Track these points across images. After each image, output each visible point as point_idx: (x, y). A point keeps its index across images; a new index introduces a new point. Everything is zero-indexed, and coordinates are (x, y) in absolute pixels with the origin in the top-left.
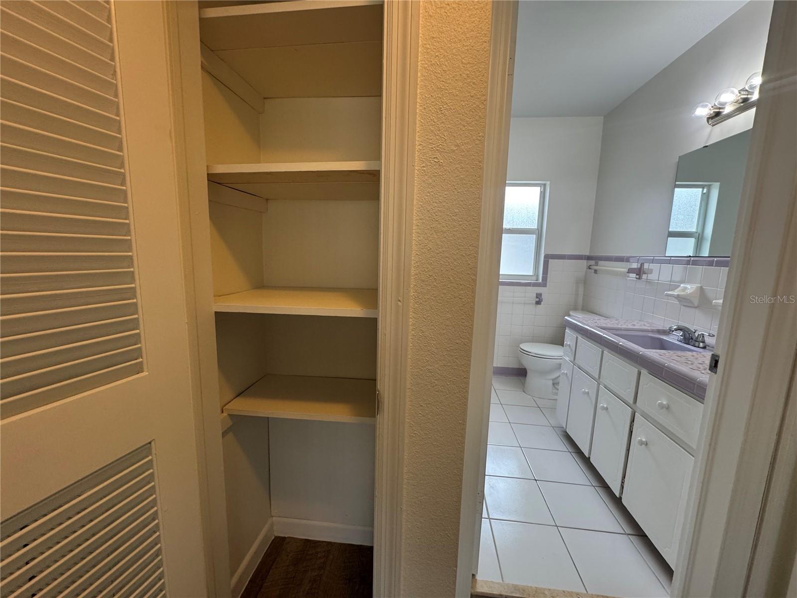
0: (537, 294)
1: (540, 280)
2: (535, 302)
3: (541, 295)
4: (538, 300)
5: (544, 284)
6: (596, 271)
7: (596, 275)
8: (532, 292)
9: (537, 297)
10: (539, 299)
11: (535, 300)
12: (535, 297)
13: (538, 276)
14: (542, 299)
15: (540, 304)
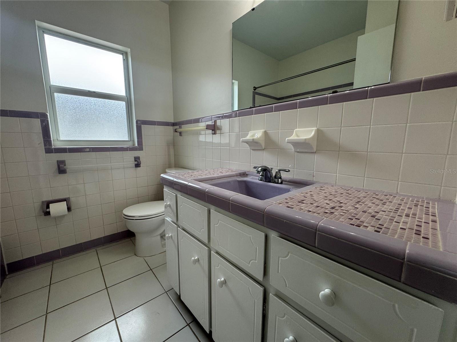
0: (135, 157)
1: (136, 145)
2: (134, 165)
3: (139, 158)
4: (136, 162)
5: (140, 147)
6: (181, 133)
7: (181, 137)
8: (130, 156)
9: (135, 161)
10: (138, 162)
11: (133, 163)
12: (134, 161)
13: (134, 141)
14: (140, 162)
15: (140, 167)
